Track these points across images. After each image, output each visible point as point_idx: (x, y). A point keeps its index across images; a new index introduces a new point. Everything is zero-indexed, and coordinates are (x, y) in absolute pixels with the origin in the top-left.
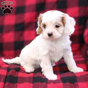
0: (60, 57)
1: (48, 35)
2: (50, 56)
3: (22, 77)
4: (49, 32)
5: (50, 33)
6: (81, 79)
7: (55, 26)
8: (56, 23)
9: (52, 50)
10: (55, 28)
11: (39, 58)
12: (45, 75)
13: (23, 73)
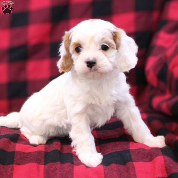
0: (108, 117)
1: (86, 65)
2: (88, 114)
3: (24, 153)
4: (89, 58)
5: (91, 59)
6: (140, 155)
7: (100, 47)
8: (103, 39)
9: (94, 103)
10: (100, 49)
11: (68, 121)
12: (77, 154)
13: (25, 144)
